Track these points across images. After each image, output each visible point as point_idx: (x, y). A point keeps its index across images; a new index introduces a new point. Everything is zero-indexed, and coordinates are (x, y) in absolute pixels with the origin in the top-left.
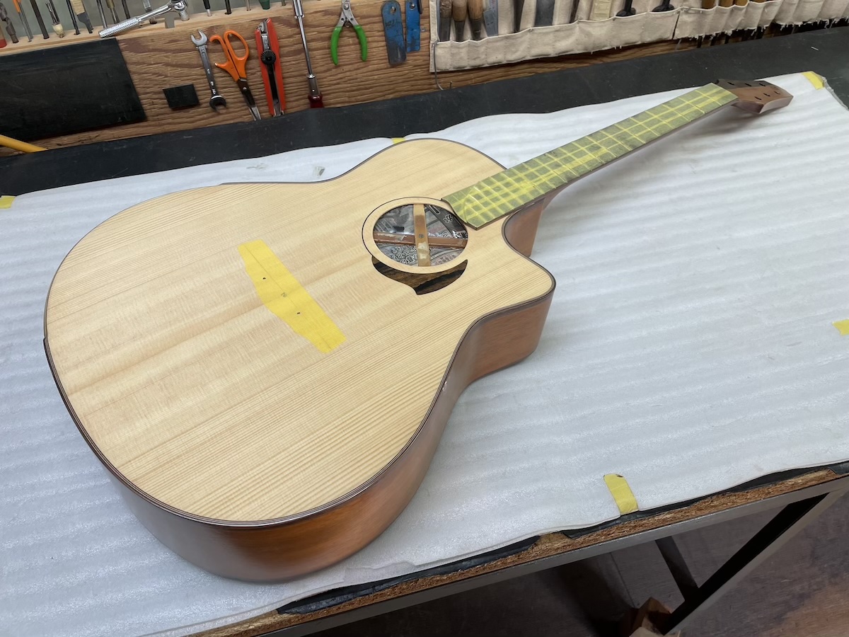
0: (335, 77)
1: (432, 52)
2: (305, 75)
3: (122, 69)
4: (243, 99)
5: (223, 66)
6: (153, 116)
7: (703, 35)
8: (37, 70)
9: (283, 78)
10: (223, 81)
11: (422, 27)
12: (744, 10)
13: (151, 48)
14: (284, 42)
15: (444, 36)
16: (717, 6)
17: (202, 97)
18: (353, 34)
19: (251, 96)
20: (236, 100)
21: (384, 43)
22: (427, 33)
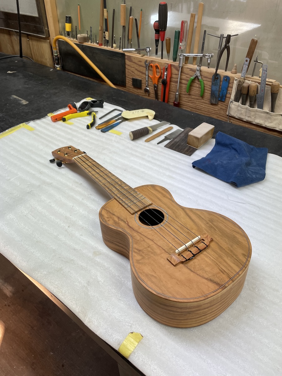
1: (229, 105)
5: (152, 77)
9: (169, 91)
11: (228, 91)
17: (143, 86)
19: (157, 93)
20: (152, 92)
22: (230, 95)
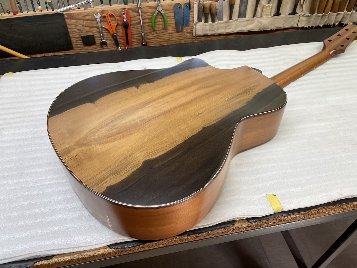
0: (153, 36)
1: (194, 27)
2: (140, 34)
3: (65, 27)
4: (114, 43)
5: (106, 27)
6: (76, 48)
7: (310, 26)
8: (30, 24)
9: (131, 35)
10: (106, 34)
11: (190, 16)
12: (328, 16)
13: (77, 18)
14: (133, 19)
15: (199, 20)
16: (316, 14)
17: (97, 41)
18: (162, 17)
19: (118, 42)
20: (111, 43)
21: (174, 22)
22: (193, 19)
